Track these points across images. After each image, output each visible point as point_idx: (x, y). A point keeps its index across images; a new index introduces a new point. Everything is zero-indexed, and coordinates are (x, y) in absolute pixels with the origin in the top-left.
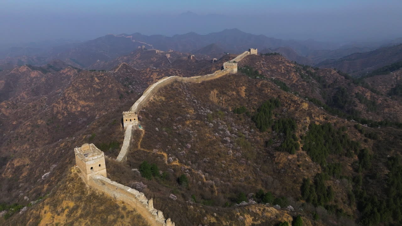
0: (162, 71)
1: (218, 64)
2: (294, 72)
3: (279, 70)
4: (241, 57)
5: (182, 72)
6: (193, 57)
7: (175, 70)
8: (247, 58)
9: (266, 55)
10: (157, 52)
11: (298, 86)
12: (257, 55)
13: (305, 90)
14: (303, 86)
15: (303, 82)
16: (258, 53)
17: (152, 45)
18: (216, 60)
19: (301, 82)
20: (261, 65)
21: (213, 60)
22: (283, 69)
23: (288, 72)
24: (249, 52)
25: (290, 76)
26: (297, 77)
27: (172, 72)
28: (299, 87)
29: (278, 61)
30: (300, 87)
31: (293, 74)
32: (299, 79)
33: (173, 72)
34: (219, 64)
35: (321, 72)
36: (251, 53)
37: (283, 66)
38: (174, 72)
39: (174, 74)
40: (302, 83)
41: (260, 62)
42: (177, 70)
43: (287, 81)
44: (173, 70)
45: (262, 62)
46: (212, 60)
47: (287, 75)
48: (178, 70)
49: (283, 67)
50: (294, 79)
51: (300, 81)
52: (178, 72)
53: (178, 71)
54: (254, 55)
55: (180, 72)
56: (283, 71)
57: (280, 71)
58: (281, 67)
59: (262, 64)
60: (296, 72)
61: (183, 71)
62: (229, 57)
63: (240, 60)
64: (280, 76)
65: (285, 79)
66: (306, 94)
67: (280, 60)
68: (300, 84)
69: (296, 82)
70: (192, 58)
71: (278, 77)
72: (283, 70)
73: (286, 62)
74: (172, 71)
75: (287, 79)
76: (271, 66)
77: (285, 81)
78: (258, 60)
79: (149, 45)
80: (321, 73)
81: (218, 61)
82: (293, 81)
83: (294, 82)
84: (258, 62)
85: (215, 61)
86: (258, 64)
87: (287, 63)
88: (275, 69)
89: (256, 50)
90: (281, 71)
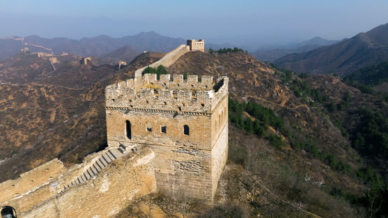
0: (9, 89)
1: (127, 72)
2: (279, 83)
3: (249, 81)
4: (174, 57)
5: (53, 91)
6: (88, 60)
7: (39, 87)
8: (187, 59)
9: (220, 52)
10: (41, 55)
11: (295, 113)
12: (204, 51)
13: (310, 121)
14: (305, 113)
15: (302, 105)
16: (205, 49)
17: (51, 49)
18: (125, 64)
19: (299, 105)
20: (215, 72)
21: (120, 65)
22: (257, 79)
23: (268, 84)
24: (188, 47)
25: (273, 93)
26: (286, 95)
27: (30, 92)
28: (296, 115)
29: (243, 63)
30: (299, 115)
31: (278, 88)
32: (291, 99)
33: (33, 91)
34: (129, 72)
35: (314, 81)
36: (192, 49)
37: (256, 72)
38: (36, 91)
39: (35, 94)
40: (301, 107)
41: (212, 65)
42: (43, 86)
43: (269, 103)
44: (35, 87)
45: (215, 67)
46: (118, 65)
47: (267, 90)
48: (46, 86)
49: (256, 76)
50: (282, 100)
51: (295, 103)
52: (44, 91)
53: (47, 88)
54: (198, 52)
55: (50, 91)
56: (257, 84)
57: (252, 83)
58: (252, 74)
59: (217, 70)
60: (281, 83)
61: (55, 87)
62: (148, 59)
63: (171, 63)
64: (254, 93)
65: (264, 100)
66: (315, 129)
67: (247, 62)
68: (297, 110)
69: (287, 104)
70: (86, 63)
71: (251, 97)
72: (256, 82)
73: (259, 65)
74: (32, 89)
75: (268, 99)
76: (233, 74)
77: (264, 103)
78: (208, 63)
79: (48, 49)
80: (314, 83)
81: (127, 66)
82: (280, 102)
83: (283, 104)
84: (210, 67)
85: (123, 66)
86: (210, 69)
87: (261, 67)
88: (243, 80)
89: (201, 42)
90: (254, 84)
